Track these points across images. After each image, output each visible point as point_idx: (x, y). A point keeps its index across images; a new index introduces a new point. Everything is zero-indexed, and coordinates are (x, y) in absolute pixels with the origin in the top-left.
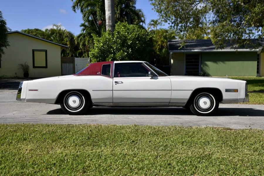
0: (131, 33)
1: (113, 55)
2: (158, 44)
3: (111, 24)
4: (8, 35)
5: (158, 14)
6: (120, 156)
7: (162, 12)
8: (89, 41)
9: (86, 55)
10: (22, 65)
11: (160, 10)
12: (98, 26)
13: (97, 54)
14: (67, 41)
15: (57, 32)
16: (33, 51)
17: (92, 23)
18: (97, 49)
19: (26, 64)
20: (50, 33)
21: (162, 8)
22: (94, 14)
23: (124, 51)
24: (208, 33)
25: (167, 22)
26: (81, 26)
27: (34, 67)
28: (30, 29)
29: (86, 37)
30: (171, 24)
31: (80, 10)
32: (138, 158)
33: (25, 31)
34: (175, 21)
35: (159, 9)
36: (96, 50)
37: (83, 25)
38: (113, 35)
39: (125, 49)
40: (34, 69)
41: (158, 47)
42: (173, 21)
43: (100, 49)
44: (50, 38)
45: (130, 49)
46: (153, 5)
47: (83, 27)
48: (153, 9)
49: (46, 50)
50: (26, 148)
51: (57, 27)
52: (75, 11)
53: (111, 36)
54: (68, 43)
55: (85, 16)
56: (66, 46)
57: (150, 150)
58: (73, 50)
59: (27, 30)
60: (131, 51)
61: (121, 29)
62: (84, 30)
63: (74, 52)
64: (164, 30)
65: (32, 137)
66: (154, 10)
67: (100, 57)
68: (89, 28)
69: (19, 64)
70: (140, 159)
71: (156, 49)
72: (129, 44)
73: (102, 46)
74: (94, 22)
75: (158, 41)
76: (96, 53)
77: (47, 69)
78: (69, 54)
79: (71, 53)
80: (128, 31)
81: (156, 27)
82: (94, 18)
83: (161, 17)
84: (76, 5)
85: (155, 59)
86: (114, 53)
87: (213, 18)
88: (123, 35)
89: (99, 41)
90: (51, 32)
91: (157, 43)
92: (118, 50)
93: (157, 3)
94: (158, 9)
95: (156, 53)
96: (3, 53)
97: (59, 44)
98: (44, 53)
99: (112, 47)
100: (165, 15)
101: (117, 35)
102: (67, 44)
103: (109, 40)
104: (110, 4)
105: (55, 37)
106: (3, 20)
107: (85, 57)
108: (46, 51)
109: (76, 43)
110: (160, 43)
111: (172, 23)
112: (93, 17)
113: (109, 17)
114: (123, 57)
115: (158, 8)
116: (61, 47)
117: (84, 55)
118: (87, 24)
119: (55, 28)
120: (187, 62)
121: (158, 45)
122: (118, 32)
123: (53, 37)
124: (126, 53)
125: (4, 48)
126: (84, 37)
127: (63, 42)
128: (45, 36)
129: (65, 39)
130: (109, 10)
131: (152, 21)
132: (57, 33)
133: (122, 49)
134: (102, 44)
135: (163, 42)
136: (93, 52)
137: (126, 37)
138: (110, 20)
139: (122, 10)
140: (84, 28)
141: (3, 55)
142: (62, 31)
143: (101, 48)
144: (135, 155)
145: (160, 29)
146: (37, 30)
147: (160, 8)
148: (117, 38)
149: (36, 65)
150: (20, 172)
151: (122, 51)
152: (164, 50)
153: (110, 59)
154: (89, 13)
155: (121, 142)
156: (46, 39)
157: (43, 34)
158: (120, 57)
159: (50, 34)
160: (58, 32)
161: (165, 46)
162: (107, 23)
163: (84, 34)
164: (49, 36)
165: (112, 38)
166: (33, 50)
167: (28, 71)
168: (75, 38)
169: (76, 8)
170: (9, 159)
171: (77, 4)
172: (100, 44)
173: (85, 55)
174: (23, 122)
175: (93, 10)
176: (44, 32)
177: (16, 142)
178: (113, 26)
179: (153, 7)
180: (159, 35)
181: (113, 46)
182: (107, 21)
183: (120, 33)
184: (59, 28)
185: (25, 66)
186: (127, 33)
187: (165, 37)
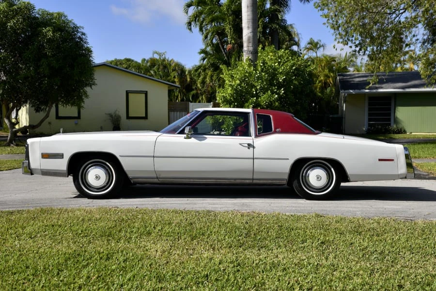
0: (284, 63)
1: (255, 98)
2: (320, 79)
3: (251, 49)
4: (95, 68)
5: (332, 31)
6: (309, 267)
7: (340, 29)
8: (212, 76)
9: (204, 98)
10: (111, 115)
11: (337, 25)
12: (225, 53)
13: (231, 97)
14: (174, 77)
15: (160, 63)
16: (128, 93)
17: (217, 48)
18: (230, 89)
19: (117, 113)
20: (149, 64)
21: (340, 22)
22: (221, 34)
23: (273, 93)
24: (404, 61)
25: (347, 44)
26: (200, 53)
27: (128, 117)
28: (118, 59)
29: (207, 71)
30: (354, 48)
31: (198, 28)
32: (340, 272)
33: (111, 62)
34: (361, 42)
35: (335, 23)
36: (229, 91)
37: (203, 51)
38: (255, 66)
39: (275, 89)
40: (128, 120)
41: (320, 84)
42: (357, 42)
43: (235, 90)
44: (150, 72)
45: (283, 89)
46: (326, 17)
47: (202, 55)
48: (324, 24)
49: (147, 91)
50: (156, 248)
51: (160, 55)
52: (190, 29)
53: (252, 68)
54: (176, 80)
55: (206, 37)
56: (173, 84)
57: (357, 259)
58: (184, 90)
59: (113, 61)
60: (283, 92)
61: (269, 57)
62: (204, 59)
63: (185, 95)
64: (330, 57)
65: (159, 230)
66: (327, 24)
67: (235, 102)
68: (213, 56)
69: (106, 114)
70: (344, 274)
71: (316, 88)
72: (281, 80)
73: (239, 85)
74: (220, 46)
75: (319, 76)
76: (229, 96)
77: (146, 121)
78: (177, 97)
79: (181, 95)
80: (279, 60)
81: (316, 53)
82: (220, 40)
83: (338, 36)
84: (192, 21)
85: (313, 104)
86: (257, 96)
87: (424, 35)
88: (271, 66)
89: (232, 77)
90: (151, 64)
91: (318, 78)
92: (264, 90)
93: (332, 15)
94: (333, 24)
95: (315, 94)
96: (87, 96)
97: (163, 81)
98: (144, 95)
99: (253, 86)
100: (344, 33)
101: (261, 66)
102: (175, 82)
103: (250, 74)
104: (250, 17)
105: (157, 71)
106: (87, 47)
107: (202, 102)
108: (146, 93)
109: (189, 80)
110: (322, 78)
111: (356, 46)
112: (219, 38)
113: (249, 39)
114: (271, 101)
115: (333, 21)
116: (168, 87)
117: (200, 99)
118: (208, 49)
119: (156, 57)
120: (370, 110)
121: (320, 82)
122: (264, 63)
123: (153, 70)
124: (276, 96)
125: (88, 89)
126: (204, 70)
127: (169, 78)
128: (142, 69)
129: (172, 74)
130: (248, 28)
131: (309, 43)
132: (159, 65)
133: (270, 90)
134: (238, 82)
135: (327, 76)
136: (224, 94)
137: (275, 69)
138: (250, 42)
139: (265, 27)
140: (204, 55)
141: (85, 100)
142: (168, 61)
143: (237, 87)
144: (334, 268)
145: (323, 55)
146: (128, 60)
147: (337, 22)
148: (262, 71)
149: (130, 115)
150: (158, 288)
151: (269, 92)
152: (328, 90)
153: (252, 106)
154: (212, 33)
155: (302, 243)
156: (144, 74)
157: (138, 67)
158: (266, 102)
159: (150, 66)
160: (162, 62)
161: (331, 83)
162: (245, 48)
163: (205, 66)
164: (147, 70)
165: (254, 72)
166: (127, 91)
167: (119, 124)
168: (187, 73)
169: (192, 26)
170: (136, 264)
171: (194, 19)
172: (235, 81)
173: (202, 99)
174: (137, 204)
175: (219, 28)
176: (140, 64)
177: (137, 237)
178: (255, 53)
179: (325, 20)
180: (321, 66)
181: (256, 84)
182: (245, 45)
183: (267, 63)
184: (164, 56)
185: (115, 116)
186: (277, 64)
187: (331, 70)
